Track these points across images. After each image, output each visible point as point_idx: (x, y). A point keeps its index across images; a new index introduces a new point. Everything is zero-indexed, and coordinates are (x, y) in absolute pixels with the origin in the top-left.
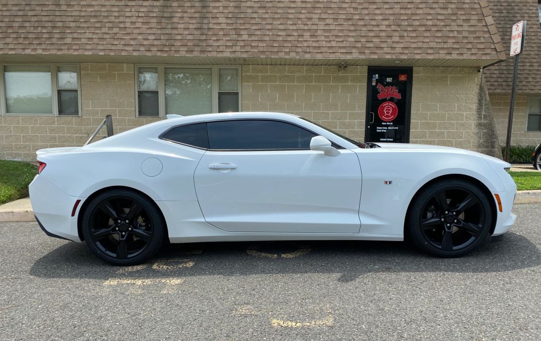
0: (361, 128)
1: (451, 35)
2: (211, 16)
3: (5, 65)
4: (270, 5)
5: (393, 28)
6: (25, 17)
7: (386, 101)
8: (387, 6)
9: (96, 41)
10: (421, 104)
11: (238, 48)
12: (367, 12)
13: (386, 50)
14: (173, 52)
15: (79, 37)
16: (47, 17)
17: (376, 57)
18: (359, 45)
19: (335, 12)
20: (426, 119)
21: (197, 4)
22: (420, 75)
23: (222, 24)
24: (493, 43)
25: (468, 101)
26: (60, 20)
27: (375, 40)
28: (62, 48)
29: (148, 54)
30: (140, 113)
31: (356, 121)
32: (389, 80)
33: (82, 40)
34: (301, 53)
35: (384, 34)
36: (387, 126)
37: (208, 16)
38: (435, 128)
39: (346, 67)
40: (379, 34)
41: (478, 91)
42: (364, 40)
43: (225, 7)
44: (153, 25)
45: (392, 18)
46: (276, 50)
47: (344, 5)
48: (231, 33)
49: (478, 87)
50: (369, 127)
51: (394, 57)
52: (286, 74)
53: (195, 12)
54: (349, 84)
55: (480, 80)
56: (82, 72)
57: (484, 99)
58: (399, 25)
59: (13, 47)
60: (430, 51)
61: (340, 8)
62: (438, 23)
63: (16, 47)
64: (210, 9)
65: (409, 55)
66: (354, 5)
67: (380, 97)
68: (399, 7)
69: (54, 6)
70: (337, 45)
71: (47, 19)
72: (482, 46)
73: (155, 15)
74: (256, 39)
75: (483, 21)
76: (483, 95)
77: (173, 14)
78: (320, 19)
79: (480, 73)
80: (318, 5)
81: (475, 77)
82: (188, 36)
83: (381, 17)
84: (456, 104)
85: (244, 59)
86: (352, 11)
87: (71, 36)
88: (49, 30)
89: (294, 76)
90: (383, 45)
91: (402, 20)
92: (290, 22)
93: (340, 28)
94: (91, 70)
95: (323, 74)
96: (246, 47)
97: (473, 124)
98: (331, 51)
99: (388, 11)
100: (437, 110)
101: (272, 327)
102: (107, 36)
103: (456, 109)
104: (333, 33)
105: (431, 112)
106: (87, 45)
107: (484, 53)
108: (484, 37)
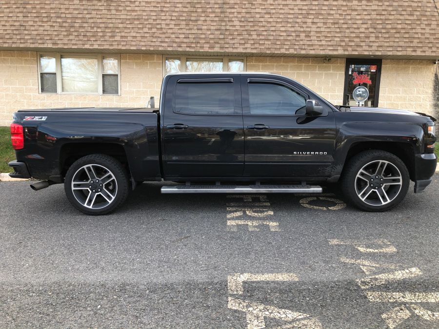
1: (416, 36)
2: (228, 20)
3: (62, 54)
4: (274, 11)
5: (371, 30)
6: (83, 19)
7: (359, 85)
8: (365, 13)
9: (139, 39)
10: (387, 89)
11: (249, 46)
12: (350, 18)
13: (364, 48)
14: (198, 48)
15: (125, 35)
16: (101, 19)
17: (356, 53)
18: (343, 44)
19: (325, 17)
20: (390, 101)
21: (217, 10)
22: (388, 66)
23: (236, 26)
25: (425, 86)
26: (111, 22)
27: (356, 40)
28: (113, 44)
29: (180, 49)
31: (336, 101)
32: (363, 69)
33: (128, 37)
34: (298, 50)
35: (363, 35)
37: (225, 19)
38: (398, 107)
39: (329, 59)
40: (359, 35)
41: (433, 79)
42: (347, 40)
43: (239, 13)
44: (182, 27)
45: (370, 22)
46: (279, 47)
47: (332, 12)
48: (243, 34)
49: (434, 75)
51: (371, 54)
52: (282, 64)
53: (215, 17)
54: (331, 72)
55: (435, 70)
56: (122, 60)
58: (375, 28)
59: (75, 43)
60: (399, 49)
61: (329, 14)
62: (406, 26)
63: (77, 43)
64: (227, 14)
65: (382, 51)
66: (340, 12)
67: (355, 82)
68: (375, 13)
69: (106, 11)
70: (327, 44)
71: (100, 21)
73: (184, 18)
74: (263, 38)
76: (437, 82)
77: (198, 18)
78: (313, 23)
79: (436, 65)
80: (311, 12)
81: (431, 67)
82: (210, 35)
83: (361, 22)
84: (415, 89)
85: (253, 54)
86: (338, 16)
88: (103, 29)
89: (288, 65)
90: (362, 44)
91: (378, 24)
92: (289, 25)
93: (329, 30)
94: (129, 59)
95: (310, 64)
96: (255, 45)
97: (428, 105)
98: (322, 48)
99: (366, 17)
100: (399, 94)
101: (361, 252)
102: (148, 35)
103: (415, 92)
104: (323, 34)
105: (395, 95)
106: (133, 42)
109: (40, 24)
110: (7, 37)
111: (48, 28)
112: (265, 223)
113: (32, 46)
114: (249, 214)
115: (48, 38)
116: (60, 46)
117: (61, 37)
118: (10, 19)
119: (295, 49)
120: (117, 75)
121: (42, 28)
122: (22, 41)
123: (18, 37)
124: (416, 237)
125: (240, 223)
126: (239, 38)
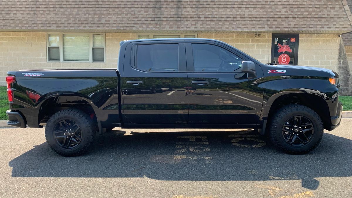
1: (324, 16)
2: (183, 7)
3: (64, 34)
5: (289, 13)
6: (79, 8)
7: (283, 53)
9: (118, 22)
10: (304, 55)
11: (198, 25)
12: (273, 4)
13: (285, 26)
14: (161, 28)
15: (109, 19)
17: (279, 30)
18: (269, 23)
19: (255, 4)
20: (307, 64)
22: (304, 38)
23: (189, 12)
24: (349, 21)
25: (332, 54)
26: (98, 10)
27: (279, 20)
28: (100, 26)
29: (148, 29)
32: (285, 41)
33: (111, 21)
34: (235, 28)
35: (283, 16)
37: (181, 7)
39: (260, 34)
40: (281, 16)
41: (338, 48)
42: (271, 20)
44: (150, 12)
45: (288, 7)
46: (220, 26)
48: (194, 17)
49: (339, 45)
51: (290, 30)
52: (224, 38)
53: (174, 5)
54: (261, 43)
55: (340, 41)
56: (107, 38)
57: (342, 52)
58: (292, 11)
59: (73, 25)
60: (311, 26)
63: (74, 25)
64: (183, 3)
65: (298, 28)
67: (279, 51)
69: (95, 2)
70: (256, 23)
71: (91, 9)
72: (342, 23)
73: (151, 6)
74: (209, 20)
75: (343, 8)
76: (342, 50)
77: (162, 6)
78: (246, 8)
79: (340, 37)
81: (337, 39)
82: (170, 18)
83: (282, 7)
84: (325, 55)
85: (202, 31)
86: (264, 3)
87: (104, 19)
88: (92, 15)
89: (228, 39)
90: (283, 23)
91: (294, 8)
92: (228, 10)
93: (258, 13)
94: (112, 37)
95: (245, 38)
96: (203, 25)
97: (336, 68)
98: (253, 26)
99: (285, 3)
100: (313, 59)
102: (124, 19)
103: (325, 58)
104: (253, 16)
105: (310, 60)
106: (114, 24)
107: (343, 27)
108: (343, 18)
109: (48, 12)
110: (25, 22)
111: (54, 15)
112: (202, 158)
113: (43, 28)
114: (192, 151)
115: (54, 22)
116: (62, 28)
117: (63, 21)
118: (27, 10)
119: (233, 27)
121: (49, 16)
122: (35, 25)
123: (33, 22)
124: (314, 168)
125: (184, 158)
126: (190, 20)
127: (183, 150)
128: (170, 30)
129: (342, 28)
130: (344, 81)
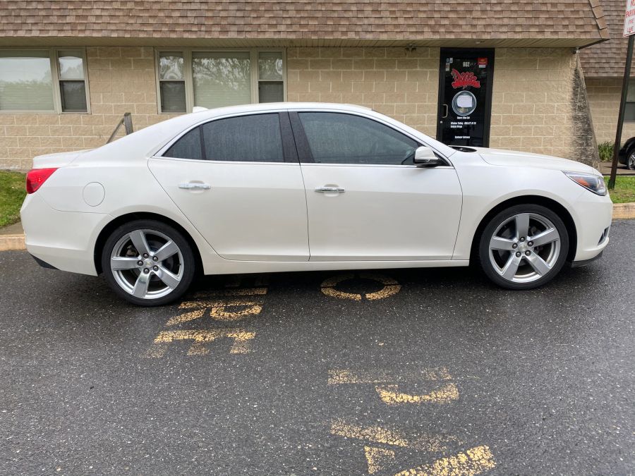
0: (433, 124)
1: (544, 8)
7: (462, 90)
9: (107, 20)
10: (503, 94)
11: (283, 28)
13: (465, 28)
14: (203, 33)
15: (85, 14)
17: (452, 37)
18: (432, 22)
20: (510, 112)
22: (504, 58)
24: (595, 18)
25: (560, 90)
27: (451, 15)
28: (64, 28)
29: (173, 36)
30: (163, 108)
31: (426, 115)
32: (466, 64)
33: (89, 18)
34: (361, 33)
35: (461, 8)
36: (463, 121)
38: (520, 122)
39: (414, 49)
40: (456, 8)
41: (572, 77)
42: (436, 15)
46: (330, 30)
48: (274, 9)
49: (573, 72)
50: (441, 122)
51: (474, 37)
52: (341, 58)
54: (418, 69)
55: (575, 63)
56: (89, 58)
57: (579, 87)
60: (518, 29)
63: (5, 28)
65: (492, 33)
67: (454, 85)
70: (406, 23)
72: (581, 23)
74: (306, 15)
76: (578, 81)
79: (576, 55)
81: (569, 60)
82: (222, 12)
84: (546, 94)
85: (291, 41)
87: (74, 13)
88: (47, 5)
89: (351, 61)
90: (461, 22)
94: (100, 56)
95: (385, 58)
96: (294, 26)
97: (566, 118)
98: (399, 30)
100: (522, 101)
101: (384, 403)
102: (121, 14)
103: (546, 99)
104: (400, 7)
105: (516, 104)
106: (95, 25)
107: (583, 30)
108: (584, 11)
112: (230, 335)
114: (214, 315)
120: (83, 81)
125: (181, 337)
126: (267, 15)
127: (195, 315)
128: (221, 37)
129: (581, 32)
130: (582, 145)
